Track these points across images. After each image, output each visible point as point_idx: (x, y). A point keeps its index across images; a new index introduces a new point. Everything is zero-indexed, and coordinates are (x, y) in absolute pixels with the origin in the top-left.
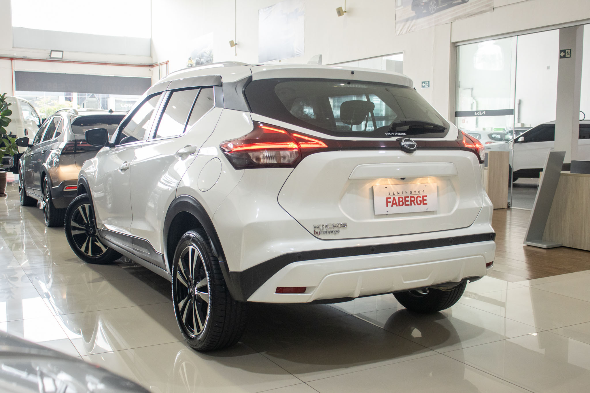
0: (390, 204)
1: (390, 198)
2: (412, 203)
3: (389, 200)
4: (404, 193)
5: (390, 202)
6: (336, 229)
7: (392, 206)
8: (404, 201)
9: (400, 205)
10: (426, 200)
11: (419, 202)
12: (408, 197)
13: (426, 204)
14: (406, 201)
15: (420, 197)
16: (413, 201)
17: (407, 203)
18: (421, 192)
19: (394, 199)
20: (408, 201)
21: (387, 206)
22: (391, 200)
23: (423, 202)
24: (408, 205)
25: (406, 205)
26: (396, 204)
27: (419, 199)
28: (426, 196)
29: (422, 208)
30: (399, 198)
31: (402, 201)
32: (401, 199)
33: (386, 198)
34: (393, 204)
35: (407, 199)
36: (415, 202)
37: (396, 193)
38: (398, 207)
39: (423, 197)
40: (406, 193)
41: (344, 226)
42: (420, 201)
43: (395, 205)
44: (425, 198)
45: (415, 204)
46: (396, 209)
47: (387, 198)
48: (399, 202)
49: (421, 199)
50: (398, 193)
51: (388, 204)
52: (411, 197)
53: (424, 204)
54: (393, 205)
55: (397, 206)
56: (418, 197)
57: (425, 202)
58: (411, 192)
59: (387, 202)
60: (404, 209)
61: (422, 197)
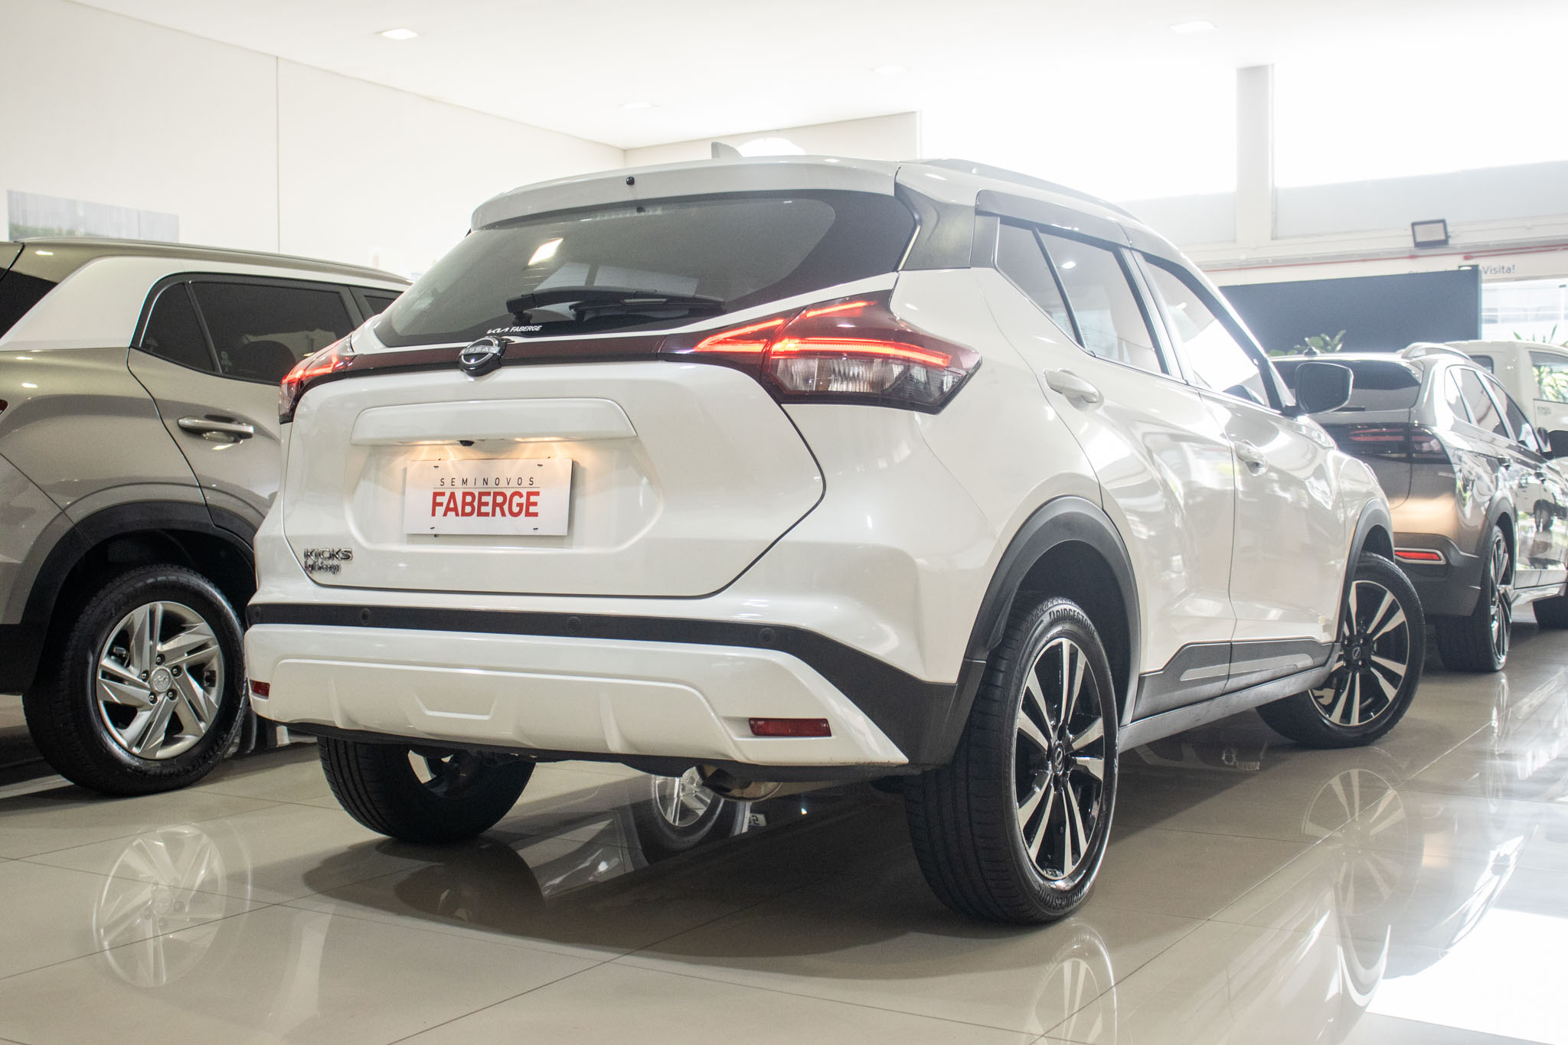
0: (440, 510)
1: (443, 494)
2: (498, 509)
3: (439, 499)
4: (480, 483)
5: (441, 504)
6: (335, 562)
7: (445, 514)
8: (476, 504)
9: (464, 514)
10: (535, 504)
11: (516, 509)
12: (488, 494)
13: (535, 515)
14: (481, 504)
15: (521, 496)
16: (501, 505)
17: (484, 509)
18: (526, 482)
19: (453, 496)
20: (486, 504)
21: (433, 514)
22: (444, 500)
23: (528, 509)
24: (487, 514)
25: (480, 514)
26: (455, 509)
27: (516, 500)
28: (537, 494)
29: (523, 525)
30: (465, 494)
31: (471, 504)
32: (469, 499)
33: (434, 493)
34: (448, 509)
35: (484, 499)
36: (506, 507)
37: (458, 483)
38: (460, 518)
39: (529, 494)
40: (485, 482)
41: (347, 556)
42: (520, 505)
43: (454, 513)
44: (533, 499)
45: (503, 514)
46: (453, 524)
47: (436, 495)
48: (464, 504)
49: (523, 500)
50: (465, 482)
51: (437, 508)
52: (496, 494)
53: (528, 514)
54: (449, 513)
55: (457, 515)
56: (514, 495)
57: (532, 509)
58: (497, 481)
59: (435, 504)
60: (474, 524)
61: (525, 495)
